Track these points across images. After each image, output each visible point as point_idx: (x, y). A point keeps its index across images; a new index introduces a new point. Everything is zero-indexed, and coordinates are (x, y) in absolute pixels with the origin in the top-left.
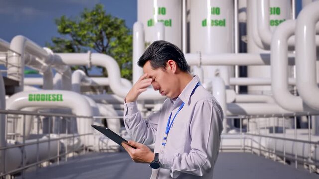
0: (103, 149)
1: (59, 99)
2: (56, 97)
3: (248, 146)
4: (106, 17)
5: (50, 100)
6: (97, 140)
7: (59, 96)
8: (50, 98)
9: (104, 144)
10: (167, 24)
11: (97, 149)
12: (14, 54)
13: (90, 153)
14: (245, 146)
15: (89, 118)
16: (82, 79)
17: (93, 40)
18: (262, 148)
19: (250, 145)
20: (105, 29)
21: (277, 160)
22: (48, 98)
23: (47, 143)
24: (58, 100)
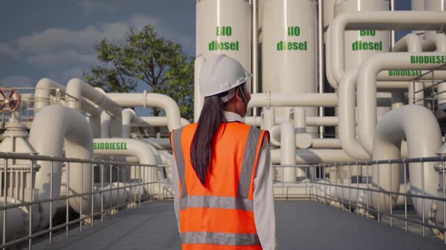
0: (167, 198)
1: (123, 147)
2: (120, 145)
3: (313, 195)
4: (158, 41)
5: (113, 148)
6: (162, 189)
7: (123, 145)
8: (114, 146)
9: (168, 193)
10: (233, 47)
11: (162, 197)
12: (71, 99)
13: (156, 201)
14: (310, 194)
15: (154, 166)
16: (133, 120)
17: (141, 70)
18: (327, 197)
19: (314, 193)
20: (157, 56)
21: (341, 208)
22: (112, 146)
23: (109, 192)
24: (122, 149)
